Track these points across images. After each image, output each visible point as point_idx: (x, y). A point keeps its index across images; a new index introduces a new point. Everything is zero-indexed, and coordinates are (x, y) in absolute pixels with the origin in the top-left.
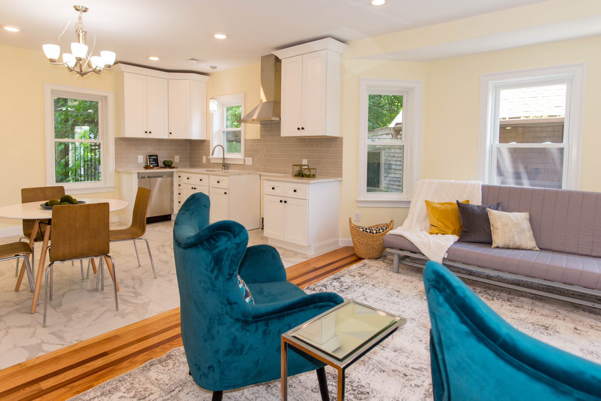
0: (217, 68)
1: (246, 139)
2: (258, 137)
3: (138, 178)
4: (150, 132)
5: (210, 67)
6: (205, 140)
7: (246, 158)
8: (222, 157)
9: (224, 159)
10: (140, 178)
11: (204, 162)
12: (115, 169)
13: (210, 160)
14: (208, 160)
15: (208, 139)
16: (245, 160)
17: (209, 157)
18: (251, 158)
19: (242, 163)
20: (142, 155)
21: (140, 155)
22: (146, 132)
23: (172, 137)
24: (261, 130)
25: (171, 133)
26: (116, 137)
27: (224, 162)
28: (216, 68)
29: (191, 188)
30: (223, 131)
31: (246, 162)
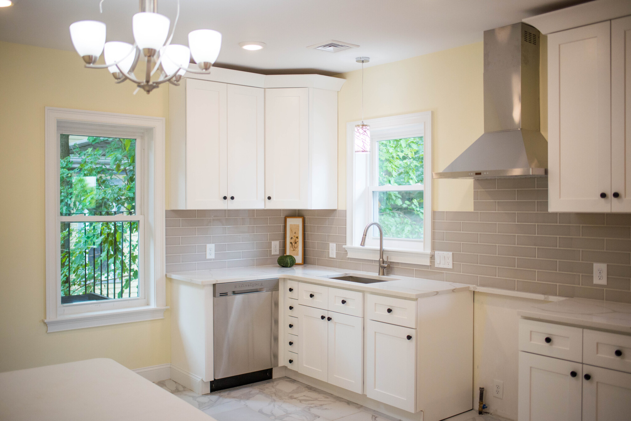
0: (370, 60)
1: (436, 210)
2: (470, 207)
3: (214, 295)
4: (232, 198)
5: (355, 60)
6: (333, 211)
7: (436, 252)
8: (379, 248)
9: (382, 252)
10: (218, 294)
11: (331, 256)
12: (165, 273)
13: (346, 251)
14: (342, 252)
15: (341, 208)
16: (432, 257)
17: (344, 246)
18: (451, 253)
19: (428, 263)
20: (213, 243)
21: (210, 243)
22: (225, 198)
23: (271, 205)
24: (475, 193)
25: (269, 198)
26: (169, 209)
27: (381, 260)
28: (368, 61)
29: (320, 318)
30: (373, 192)
31: (437, 261)
